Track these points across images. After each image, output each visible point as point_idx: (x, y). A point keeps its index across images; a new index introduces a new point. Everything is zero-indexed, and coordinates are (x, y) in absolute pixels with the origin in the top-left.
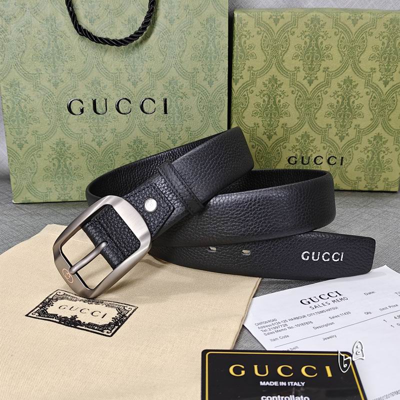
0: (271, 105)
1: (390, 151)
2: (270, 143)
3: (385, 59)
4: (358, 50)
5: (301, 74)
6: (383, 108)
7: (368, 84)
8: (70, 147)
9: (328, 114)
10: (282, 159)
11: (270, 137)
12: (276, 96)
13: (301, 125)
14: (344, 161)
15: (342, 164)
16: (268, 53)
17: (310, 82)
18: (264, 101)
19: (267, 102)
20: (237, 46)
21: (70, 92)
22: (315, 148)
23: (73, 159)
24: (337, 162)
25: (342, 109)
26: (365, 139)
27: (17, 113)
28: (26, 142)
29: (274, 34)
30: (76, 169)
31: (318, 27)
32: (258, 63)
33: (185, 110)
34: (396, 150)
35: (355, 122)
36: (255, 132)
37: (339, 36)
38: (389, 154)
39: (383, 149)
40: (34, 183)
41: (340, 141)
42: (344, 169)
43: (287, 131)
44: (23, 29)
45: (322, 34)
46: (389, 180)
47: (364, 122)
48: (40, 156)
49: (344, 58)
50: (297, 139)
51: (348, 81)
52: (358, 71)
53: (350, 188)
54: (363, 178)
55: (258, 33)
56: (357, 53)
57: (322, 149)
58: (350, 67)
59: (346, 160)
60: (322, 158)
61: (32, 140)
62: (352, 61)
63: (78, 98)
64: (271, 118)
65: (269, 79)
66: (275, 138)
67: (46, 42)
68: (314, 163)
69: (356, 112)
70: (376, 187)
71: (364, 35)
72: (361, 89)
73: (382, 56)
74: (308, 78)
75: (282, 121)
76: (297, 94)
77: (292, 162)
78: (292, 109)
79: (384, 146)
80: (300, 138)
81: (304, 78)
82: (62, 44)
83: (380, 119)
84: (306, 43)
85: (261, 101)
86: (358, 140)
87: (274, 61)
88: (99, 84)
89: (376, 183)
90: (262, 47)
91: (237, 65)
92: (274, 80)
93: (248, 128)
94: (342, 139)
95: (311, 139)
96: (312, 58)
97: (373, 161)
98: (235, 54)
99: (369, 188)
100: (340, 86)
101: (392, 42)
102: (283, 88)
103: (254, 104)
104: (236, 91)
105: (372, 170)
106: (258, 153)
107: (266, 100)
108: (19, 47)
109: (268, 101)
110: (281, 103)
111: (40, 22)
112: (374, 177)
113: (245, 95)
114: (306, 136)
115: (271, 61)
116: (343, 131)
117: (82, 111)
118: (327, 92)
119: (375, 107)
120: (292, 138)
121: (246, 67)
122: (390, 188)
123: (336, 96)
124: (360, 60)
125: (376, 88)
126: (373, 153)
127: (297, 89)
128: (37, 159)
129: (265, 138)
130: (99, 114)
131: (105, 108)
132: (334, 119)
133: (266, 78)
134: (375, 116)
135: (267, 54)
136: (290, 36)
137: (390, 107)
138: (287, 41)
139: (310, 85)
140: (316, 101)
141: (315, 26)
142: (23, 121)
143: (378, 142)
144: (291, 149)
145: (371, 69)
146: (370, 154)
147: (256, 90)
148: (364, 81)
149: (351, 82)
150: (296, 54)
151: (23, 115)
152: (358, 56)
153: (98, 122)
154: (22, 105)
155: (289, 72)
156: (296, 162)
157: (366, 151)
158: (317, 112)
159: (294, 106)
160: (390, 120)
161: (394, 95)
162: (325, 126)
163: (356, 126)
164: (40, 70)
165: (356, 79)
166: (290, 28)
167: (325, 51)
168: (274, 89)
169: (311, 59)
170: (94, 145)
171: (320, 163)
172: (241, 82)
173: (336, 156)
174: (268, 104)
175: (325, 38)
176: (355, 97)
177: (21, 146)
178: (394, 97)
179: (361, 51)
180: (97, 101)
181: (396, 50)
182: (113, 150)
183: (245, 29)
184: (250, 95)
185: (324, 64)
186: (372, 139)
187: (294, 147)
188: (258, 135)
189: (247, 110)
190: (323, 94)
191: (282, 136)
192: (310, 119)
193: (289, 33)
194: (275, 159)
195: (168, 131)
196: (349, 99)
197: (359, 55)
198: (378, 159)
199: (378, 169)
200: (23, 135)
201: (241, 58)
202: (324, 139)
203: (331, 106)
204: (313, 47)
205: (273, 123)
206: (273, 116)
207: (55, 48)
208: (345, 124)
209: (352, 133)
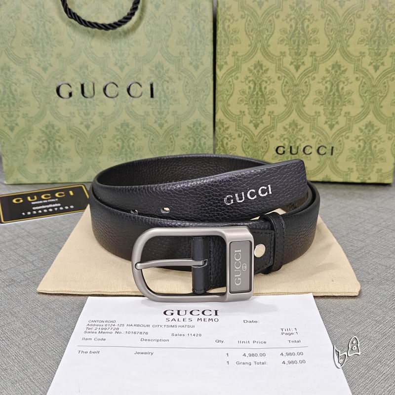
0: (257, 92)
1: (383, 140)
2: (257, 132)
3: (375, 42)
4: (346, 33)
5: (288, 59)
6: (374, 94)
7: (357, 69)
8: (59, 130)
9: (317, 101)
10: (269, 149)
11: (256, 126)
12: (262, 82)
13: (288, 113)
14: (335, 151)
15: (332, 154)
16: (253, 37)
17: (297, 68)
18: (250, 88)
19: (252, 89)
20: (220, 31)
21: (59, 76)
22: (304, 136)
23: (62, 141)
24: (327, 152)
25: (330, 95)
26: (356, 128)
27: (8, 96)
28: (17, 124)
29: (258, 18)
30: (65, 151)
31: (303, 10)
32: (243, 48)
33: (171, 94)
34: (389, 139)
35: (345, 109)
36: (241, 121)
37: (325, 19)
38: (382, 143)
39: (375, 138)
40: (25, 164)
41: (329, 129)
42: (335, 159)
43: (274, 119)
44: (13, 14)
45: (308, 17)
46: (383, 171)
47: (355, 109)
48: (30, 138)
49: (332, 42)
50: (284, 128)
51: (337, 66)
52: (346, 55)
53: (341, 180)
54: (355, 169)
55: (242, 17)
56: (345, 36)
57: (311, 139)
58: (338, 51)
59: (337, 150)
60: (311, 147)
61: (22, 123)
62: (340, 44)
63: (66, 82)
64: (257, 105)
65: (255, 64)
66: (261, 127)
67: (35, 28)
68: (303, 153)
69: (346, 98)
70: (369, 179)
71: (352, 18)
72: (351, 74)
73: (371, 39)
74: (295, 63)
75: (269, 108)
76: (284, 80)
77: (279, 152)
78: (278, 96)
79: (377, 134)
80: (287, 127)
81: (290, 63)
82: (50, 30)
83: (372, 106)
84: (291, 26)
85: (246, 88)
86: (349, 128)
87: (259, 45)
88: (87, 68)
89: (369, 175)
90: (246, 31)
91: (221, 50)
92: (259, 65)
93: (234, 116)
94: (331, 127)
95: (299, 127)
96: (299, 42)
97: (365, 151)
98: (218, 38)
99: (361, 180)
100: (328, 71)
101: (381, 25)
102: (269, 73)
103: (239, 91)
104: (220, 78)
105: (364, 161)
106: (245, 142)
107: (252, 86)
108: (9, 33)
109: (254, 88)
110: (267, 90)
111: (29, 8)
112: (367, 168)
113: (230, 82)
114: (294, 124)
115: (256, 46)
116: (332, 119)
117: (70, 95)
118: (314, 78)
119: (365, 93)
120: (280, 126)
121: (231, 53)
122: (385, 179)
123: (324, 82)
124: (348, 44)
125: (365, 73)
126: (365, 143)
127: (283, 75)
128: (28, 141)
129: (251, 126)
130: (87, 97)
131: (93, 91)
132: (322, 106)
133: (251, 63)
134: (366, 103)
135: (251, 38)
136: (275, 19)
137: (381, 93)
138: (271, 25)
139: (297, 70)
140: (304, 88)
141: (301, 9)
142: (13, 104)
143: (369, 131)
144: (279, 138)
145: (361, 53)
146: (362, 144)
147: (242, 77)
148: (353, 66)
149: (340, 67)
150: (282, 38)
151: (14, 98)
152: (346, 40)
153: (86, 105)
154: (13, 88)
155: (274, 57)
156: (284, 152)
157: (357, 141)
158: (305, 99)
159: (280, 93)
160: (382, 107)
161: (385, 80)
162: (313, 114)
163: (346, 113)
164: (30, 55)
165: (344, 63)
166: (275, 11)
167: (311, 35)
168: (260, 75)
169: (297, 43)
170: (82, 128)
171: (309, 153)
172: (225, 68)
173: (326, 146)
174: (254, 91)
175: (311, 21)
176: (344, 83)
177: (12, 129)
178: (385, 83)
179: (349, 35)
180: (85, 85)
181: (386, 33)
182: (101, 133)
183: (228, 13)
184: (235, 82)
185: (311, 49)
186: (364, 128)
187: (282, 136)
188: (244, 124)
189: (233, 97)
190: (310, 80)
191: (269, 124)
192: (298, 106)
193: (274, 17)
194: (263, 148)
195: (154, 115)
196: (338, 85)
197: (347, 38)
198: (370, 148)
199: (370, 159)
200: (14, 118)
201: (225, 42)
202: (313, 128)
203: (319, 92)
204: (299, 31)
205: (259, 111)
206: (259, 103)
207: (44, 33)
208: (334, 111)
209: (342, 120)
